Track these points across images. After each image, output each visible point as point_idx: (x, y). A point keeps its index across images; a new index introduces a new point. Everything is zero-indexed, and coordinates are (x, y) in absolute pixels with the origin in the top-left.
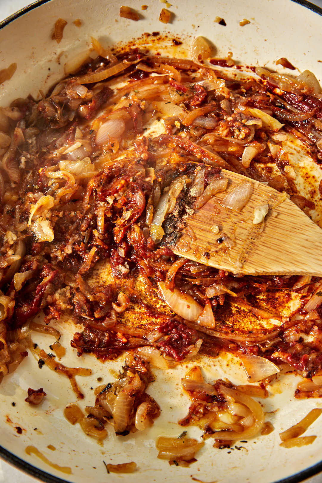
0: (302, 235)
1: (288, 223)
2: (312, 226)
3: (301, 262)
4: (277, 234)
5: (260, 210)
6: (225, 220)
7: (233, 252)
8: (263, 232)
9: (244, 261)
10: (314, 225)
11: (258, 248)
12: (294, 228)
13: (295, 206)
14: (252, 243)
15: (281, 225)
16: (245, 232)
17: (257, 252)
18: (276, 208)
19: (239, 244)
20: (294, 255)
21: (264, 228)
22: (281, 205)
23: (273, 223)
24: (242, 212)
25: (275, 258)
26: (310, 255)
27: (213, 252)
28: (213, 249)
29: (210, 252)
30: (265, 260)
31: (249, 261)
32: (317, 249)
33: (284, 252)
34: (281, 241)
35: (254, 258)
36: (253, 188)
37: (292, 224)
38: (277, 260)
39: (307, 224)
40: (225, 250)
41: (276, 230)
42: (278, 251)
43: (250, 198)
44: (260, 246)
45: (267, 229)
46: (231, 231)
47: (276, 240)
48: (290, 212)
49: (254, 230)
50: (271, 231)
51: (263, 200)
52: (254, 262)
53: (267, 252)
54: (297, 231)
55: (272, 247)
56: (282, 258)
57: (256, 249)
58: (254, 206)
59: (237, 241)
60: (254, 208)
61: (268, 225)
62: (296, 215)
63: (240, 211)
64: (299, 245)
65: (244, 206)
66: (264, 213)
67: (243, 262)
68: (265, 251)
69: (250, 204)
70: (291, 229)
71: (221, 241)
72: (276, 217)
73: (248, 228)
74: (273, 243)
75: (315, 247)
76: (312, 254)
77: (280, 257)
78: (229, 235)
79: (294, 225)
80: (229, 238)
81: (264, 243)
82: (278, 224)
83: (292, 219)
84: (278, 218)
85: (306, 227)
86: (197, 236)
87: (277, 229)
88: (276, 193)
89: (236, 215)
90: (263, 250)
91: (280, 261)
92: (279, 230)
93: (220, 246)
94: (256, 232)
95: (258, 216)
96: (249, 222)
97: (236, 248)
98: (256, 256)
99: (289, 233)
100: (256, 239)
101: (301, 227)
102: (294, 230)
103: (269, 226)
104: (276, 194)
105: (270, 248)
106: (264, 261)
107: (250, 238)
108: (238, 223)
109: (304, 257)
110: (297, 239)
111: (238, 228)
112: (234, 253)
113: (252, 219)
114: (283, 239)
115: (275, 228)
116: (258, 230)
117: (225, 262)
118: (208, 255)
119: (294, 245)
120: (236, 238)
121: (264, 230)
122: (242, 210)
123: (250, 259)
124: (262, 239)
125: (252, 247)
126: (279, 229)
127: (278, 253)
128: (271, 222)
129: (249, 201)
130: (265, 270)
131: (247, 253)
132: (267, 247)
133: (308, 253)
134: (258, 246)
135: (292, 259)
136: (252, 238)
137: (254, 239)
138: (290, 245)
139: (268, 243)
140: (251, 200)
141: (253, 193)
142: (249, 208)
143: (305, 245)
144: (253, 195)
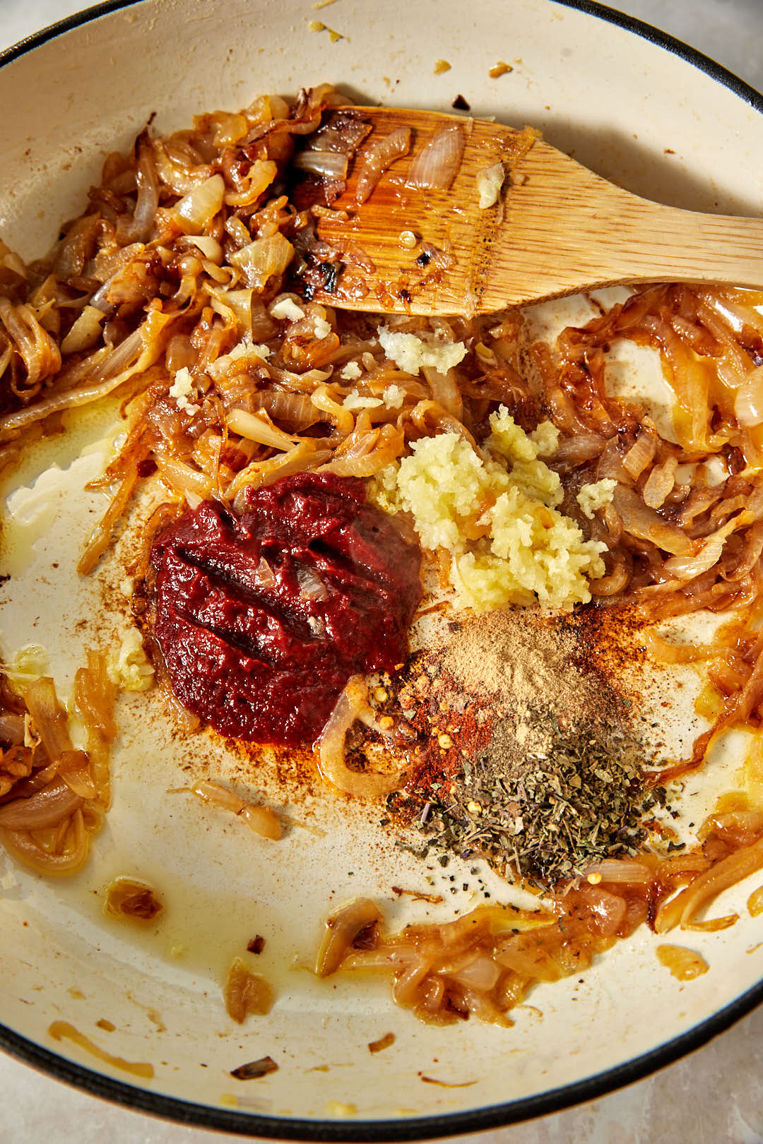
0: (582, 209)
1: (548, 190)
2: (598, 186)
3: (592, 264)
4: (533, 219)
5: (488, 179)
6: (422, 215)
7: (455, 276)
8: (504, 221)
9: (480, 288)
10: (601, 182)
11: (501, 256)
12: (562, 198)
13: (556, 151)
14: (487, 249)
15: (536, 198)
16: (469, 230)
17: (502, 264)
18: (519, 166)
19: (461, 257)
20: (576, 254)
21: (505, 212)
22: (528, 157)
23: (520, 198)
24: (454, 190)
25: (539, 269)
26: (607, 246)
27: (415, 286)
28: (414, 280)
29: (409, 288)
30: (521, 278)
31: (490, 288)
32: (617, 230)
33: (557, 251)
34: (544, 230)
35: (499, 278)
36: (464, 134)
37: (557, 191)
38: (545, 271)
39: (587, 184)
40: (438, 276)
41: (530, 211)
42: (542, 253)
43: (462, 158)
44: (505, 251)
45: (511, 213)
46: (440, 235)
47: (533, 231)
48: (548, 166)
49: (486, 221)
50: (520, 215)
51: (489, 155)
52: (501, 287)
53: (521, 260)
54: (571, 202)
55: (529, 248)
56: (553, 265)
57: (499, 259)
58: (473, 173)
59: (457, 253)
60: (474, 176)
61: (510, 204)
62: (561, 169)
63: (450, 189)
64: (580, 230)
65: (455, 178)
66: (497, 183)
67: (479, 291)
68: (516, 259)
69: (464, 169)
70: (559, 201)
71: (424, 259)
72: (523, 185)
73: (473, 221)
74: (531, 238)
75: (613, 227)
76: (609, 243)
77: (548, 264)
78: (438, 244)
79: (562, 191)
80: (439, 250)
81: (510, 243)
82: (530, 199)
83: (555, 181)
84: (528, 186)
85: (588, 190)
86: (375, 261)
87: (531, 208)
88: (512, 133)
89: (443, 200)
90: (513, 258)
91: (551, 271)
92: (535, 210)
93: (427, 271)
94: (490, 224)
95: (487, 191)
96: (473, 206)
97: (457, 268)
98: (501, 274)
99: (555, 211)
100: (493, 239)
101: (578, 193)
102: (564, 202)
103: (514, 207)
104: (511, 136)
105: (525, 250)
106: (519, 280)
107: (481, 239)
108: (450, 215)
109: (595, 253)
110: (575, 219)
111: (453, 225)
112: (456, 279)
113: (476, 199)
114: (548, 227)
115: (526, 208)
116: (493, 219)
117: (444, 300)
118: (406, 295)
119: (572, 233)
120: (453, 248)
121: (505, 217)
122: (451, 186)
123: (491, 282)
124: (506, 236)
125: (489, 257)
126: (534, 208)
127: (543, 258)
128: (516, 197)
129: (461, 164)
131: (484, 270)
132: (520, 250)
133: (601, 242)
134: (500, 253)
135: (574, 262)
136: (485, 240)
137: (490, 241)
138: (563, 236)
139: (518, 241)
140: (464, 161)
141: (465, 145)
142: (464, 178)
143: (592, 228)
144: (467, 148)
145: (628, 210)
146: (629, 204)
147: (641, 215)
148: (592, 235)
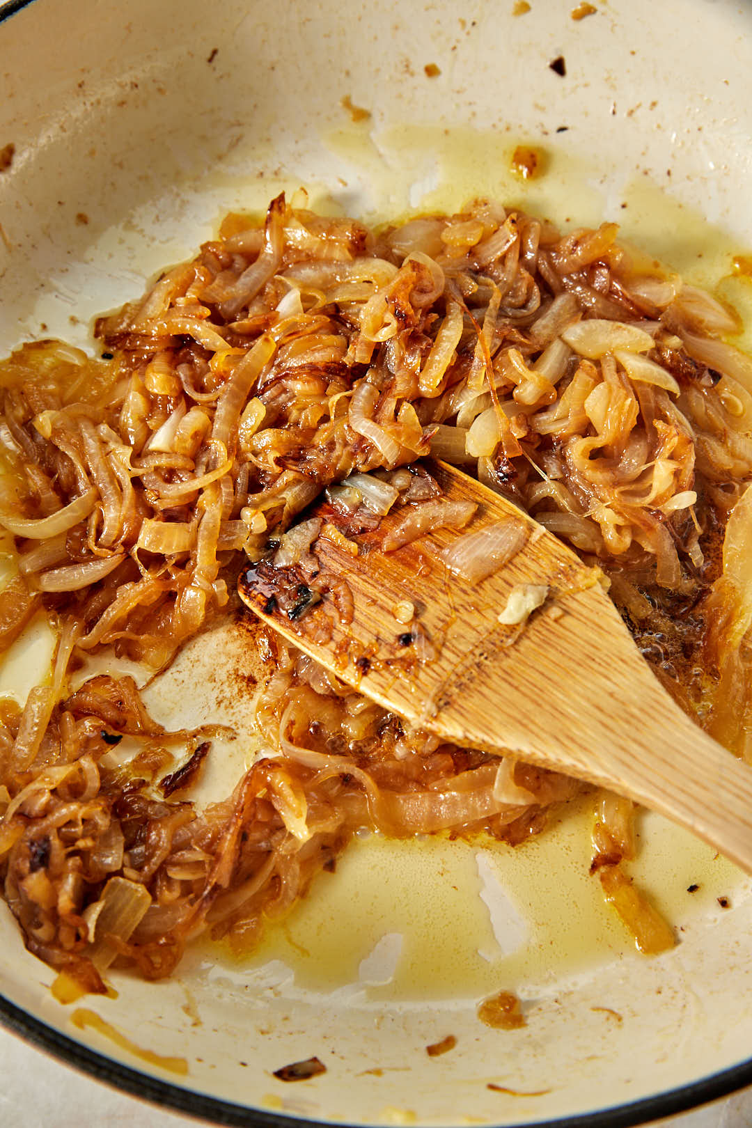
0: (604, 680)
1: (579, 640)
2: (634, 665)
3: (579, 741)
4: (546, 662)
5: (525, 595)
6: (434, 595)
7: (427, 674)
8: (512, 646)
9: (444, 702)
10: (640, 663)
11: (488, 681)
12: (589, 657)
13: (612, 606)
14: (479, 665)
15: (561, 642)
16: (472, 636)
17: (484, 689)
18: (563, 600)
19: (448, 660)
20: (568, 723)
21: (520, 637)
22: (578, 596)
23: (545, 632)
24: (481, 587)
25: (519, 717)
26: (608, 733)
27: (380, 661)
28: (383, 655)
29: (373, 660)
30: (494, 714)
31: (456, 707)
32: (628, 722)
33: (547, 708)
34: (550, 679)
35: (471, 703)
36: (527, 540)
37: (587, 646)
38: (525, 721)
39: (624, 658)
40: (409, 664)
41: (545, 650)
42: (533, 701)
43: (510, 561)
44: (495, 678)
45: (526, 642)
46: (440, 624)
47: (537, 674)
48: (593, 616)
49: (495, 636)
50: (534, 650)
51: (540, 573)
52: (468, 712)
53: (506, 695)
54: (595, 666)
55: (522, 688)
56: (537, 721)
57: (483, 682)
58: (512, 581)
59: (445, 652)
60: (511, 586)
61: (531, 633)
62: (605, 627)
63: (478, 585)
64: (588, 700)
65: (491, 576)
66: (531, 603)
67: (442, 703)
68: (502, 692)
69: (505, 574)
70: (584, 658)
71: (406, 640)
72: (556, 621)
73: (479, 629)
74: (530, 679)
75: (626, 717)
76: (612, 731)
77: (532, 718)
78: (432, 632)
79: (592, 649)
80: (428, 638)
81: (506, 672)
82: (554, 638)
83: (593, 636)
84: (561, 625)
85: (621, 663)
86: (357, 615)
87: (550, 649)
88: (578, 564)
89: (464, 592)
90: (498, 689)
91: (531, 726)
92: (552, 654)
93: (403, 652)
94: (498, 643)
95: (515, 607)
96: (489, 614)
97: (435, 667)
98: (476, 699)
99: (573, 665)
100: (490, 658)
101: (609, 661)
102: (589, 662)
103: (534, 638)
104: (575, 567)
105: (517, 688)
106: (491, 716)
107: (477, 652)
108: (461, 610)
109: (589, 732)
110: (589, 685)
111: (459, 621)
112: (428, 678)
113: (499, 609)
114: (555, 678)
115: (545, 646)
116: (504, 638)
117: (401, 692)
118: (364, 666)
119: (578, 698)
120: (444, 645)
121: (516, 643)
122: (482, 582)
123: (460, 702)
124: (507, 663)
125: (475, 673)
126: (553, 651)
127: (530, 706)
128: (540, 629)
129: (505, 566)
130: (486, 738)
131: (460, 686)
132: (510, 684)
134: (489, 677)
135: (561, 730)
136: (481, 655)
137: (486, 658)
138: (566, 696)
139: (515, 675)
140: (510, 566)
141: (521, 551)
142: (500, 581)
143: (603, 705)
144: (521, 555)
145: (652, 707)
146: (657, 702)
147: (663, 720)
148: (599, 714)
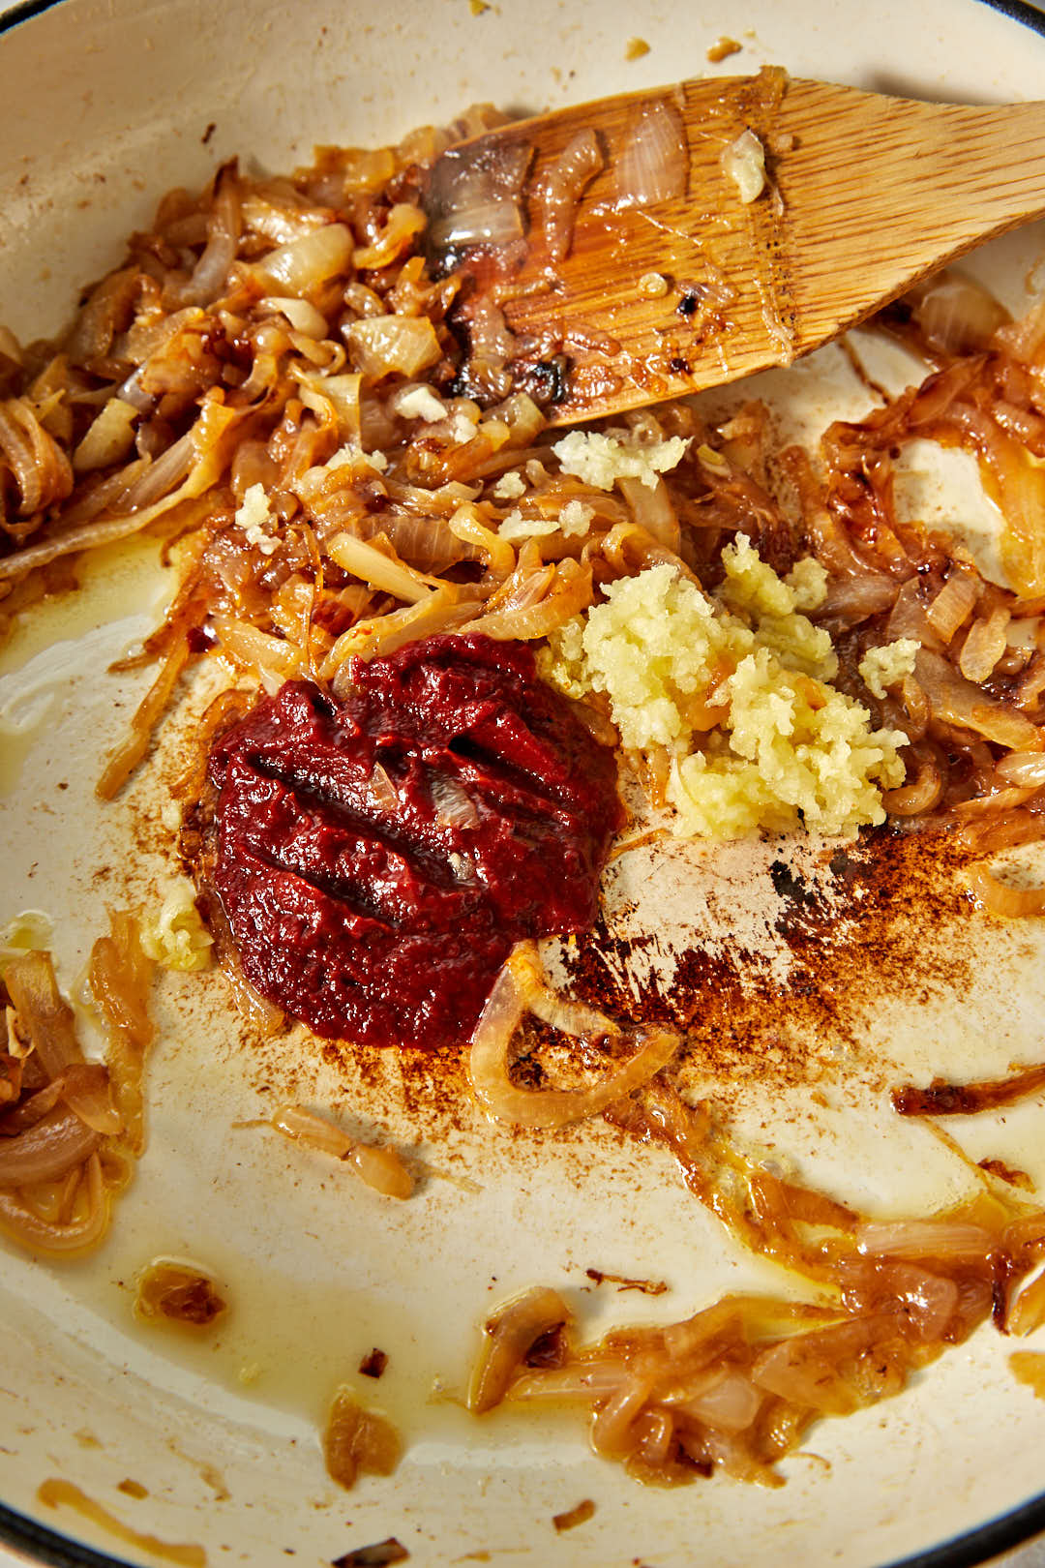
0: (896, 152)
1: (835, 143)
2: (905, 112)
3: (942, 222)
4: (828, 191)
5: (739, 158)
6: (660, 244)
7: (744, 312)
8: (786, 209)
9: (788, 316)
11: (802, 260)
12: (861, 147)
14: (778, 257)
15: (821, 161)
16: (737, 240)
17: (808, 270)
18: (777, 125)
19: (744, 283)
20: (913, 217)
21: (783, 196)
22: (785, 107)
23: (797, 168)
24: (694, 192)
25: (867, 258)
26: (955, 190)
27: (690, 347)
28: (686, 340)
29: (682, 354)
30: (845, 279)
31: (803, 310)
32: (960, 163)
33: (883, 224)
34: (852, 201)
35: (811, 292)
36: (676, 110)
37: (848, 140)
38: (876, 257)
39: (887, 115)
40: (719, 321)
41: (811, 183)
42: (861, 233)
43: (687, 144)
44: (804, 251)
45: (791, 194)
46: (697, 263)
47: (837, 208)
48: (817, 111)
49: (759, 220)
50: (807, 191)
51: (724, 125)
52: (819, 303)
53: (835, 254)
54: (876, 148)
55: (839, 234)
56: (885, 245)
57: (801, 265)
58: (712, 158)
59: (734, 278)
60: (715, 163)
61: (787, 182)
62: (842, 108)
63: (687, 194)
64: (906, 181)
65: (688, 175)
66: (755, 159)
67: (788, 320)
68: (826, 256)
69: (695, 158)
70: (855, 153)
71: (689, 305)
72: (794, 149)
73: (740, 226)
74: (837, 218)
75: (952, 160)
76: (956, 184)
77: (876, 247)
78: (700, 276)
79: (856, 137)
80: (706, 284)
81: (808, 236)
82: (812, 164)
83: (840, 127)
84: (802, 147)
85: (892, 123)
86: (614, 334)
87: (818, 177)
88: (746, 83)
89: (683, 212)
90: (820, 257)
91: (886, 255)
92: (826, 178)
93: (699, 320)
94: (769, 220)
95: (745, 176)
96: (731, 205)
97: (743, 299)
98: (812, 286)
99: (855, 168)
100: (781, 240)
101: (879, 132)
102: (865, 151)
103: (793, 183)
104: (747, 87)
105: (834, 239)
106: (843, 284)
107: (762, 246)
108: (702, 229)
109: (943, 206)
110: (890, 169)
111: (712, 241)
112: (748, 315)
113: (732, 193)
114: (855, 194)
115: (811, 178)
116: (770, 212)
117: (742, 351)
118: (680, 367)
119: (896, 190)
120: (726, 274)
121: (786, 204)
122: (688, 188)
123: (803, 300)
124: (797, 229)
125: (784, 267)
126: (824, 176)
127: (865, 240)
128: (792, 169)
129: (689, 152)
130: (861, 306)
131: (784, 291)
132: (827, 241)
133: (944, 187)
134: (799, 256)
135: (915, 230)
136: (769, 246)
137: (776, 244)
139: (819, 230)
140: (692, 147)
141: (685, 124)
142: (701, 170)
143: (920, 173)
144: (689, 128)
145: (964, 129)
146: (964, 120)
147: (986, 129)
148: (932, 183)
